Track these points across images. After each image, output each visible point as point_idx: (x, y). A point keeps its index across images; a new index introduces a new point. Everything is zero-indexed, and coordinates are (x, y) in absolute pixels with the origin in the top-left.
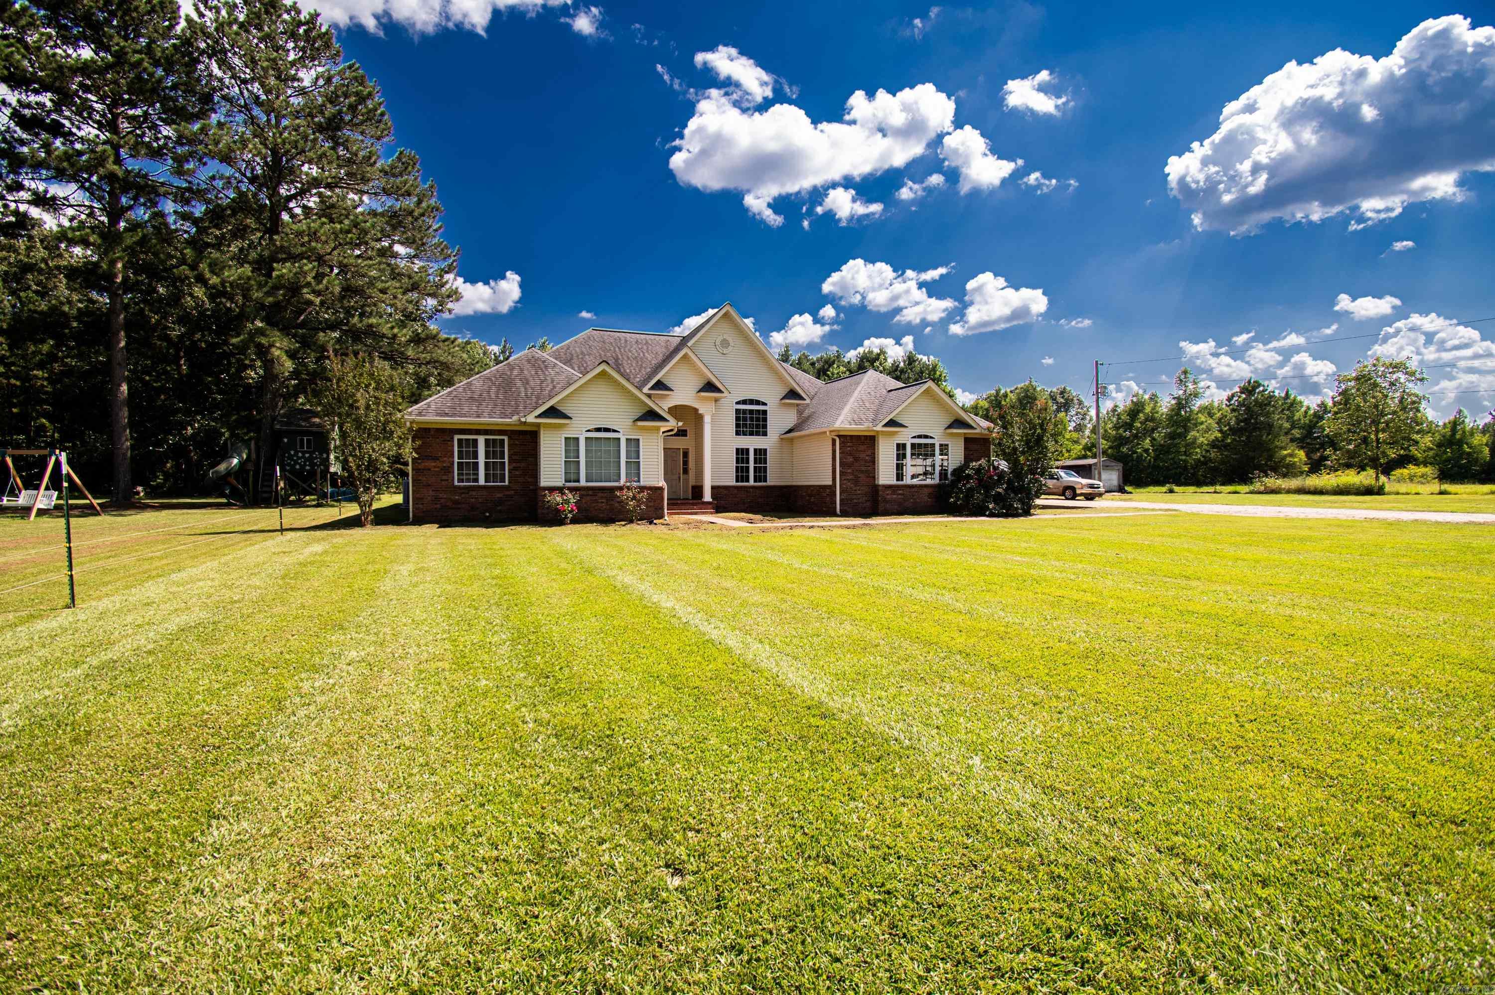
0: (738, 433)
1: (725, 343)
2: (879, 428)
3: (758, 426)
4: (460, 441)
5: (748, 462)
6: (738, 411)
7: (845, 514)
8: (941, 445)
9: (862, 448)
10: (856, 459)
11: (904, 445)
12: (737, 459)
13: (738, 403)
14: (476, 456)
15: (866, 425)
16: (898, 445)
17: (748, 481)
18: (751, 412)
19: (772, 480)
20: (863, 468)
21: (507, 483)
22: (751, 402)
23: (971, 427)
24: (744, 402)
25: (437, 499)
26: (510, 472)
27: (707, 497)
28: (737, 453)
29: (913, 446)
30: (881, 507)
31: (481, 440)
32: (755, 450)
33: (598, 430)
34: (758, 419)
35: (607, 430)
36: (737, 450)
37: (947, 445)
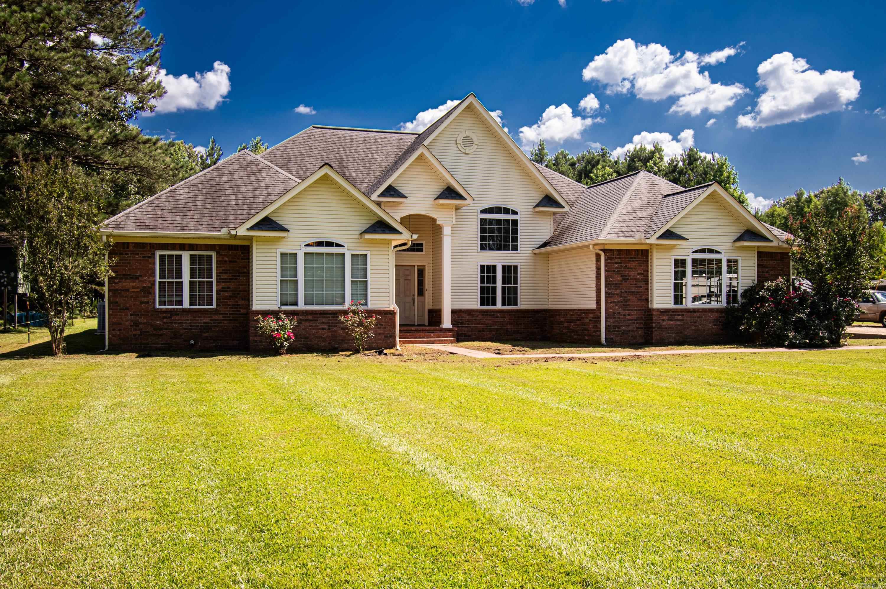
0: (482, 248)
2: (653, 240)
3: (506, 239)
4: (162, 257)
5: (495, 282)
6: (483, 221)
7: (611, 344)
8: (729, 261)
9: (633, 264)
10: (625, 278)
11: (684, 262)
12: (482, 278)
13: (483, 211)
14: (179, 275)
15: (637, 237)
16: (676, 261)
17: (494, 304)
18: (499, 221)
19: (523, 304)
20: (633, 289)
21: (214, 306)
22: (499, 210)
23: (766, 239)
24: (491, 210)
25: (136, 324)
26: (217, 294)
27: (447, 323)
28: (482, 271)
29: (695, 262)
30: (656, 335)
31: (186, 256)
32: (504, 267)
33: (319, 244)
34: (507, 231)
35: (329, 244)
36: (482, 267)
37: (736, 261)
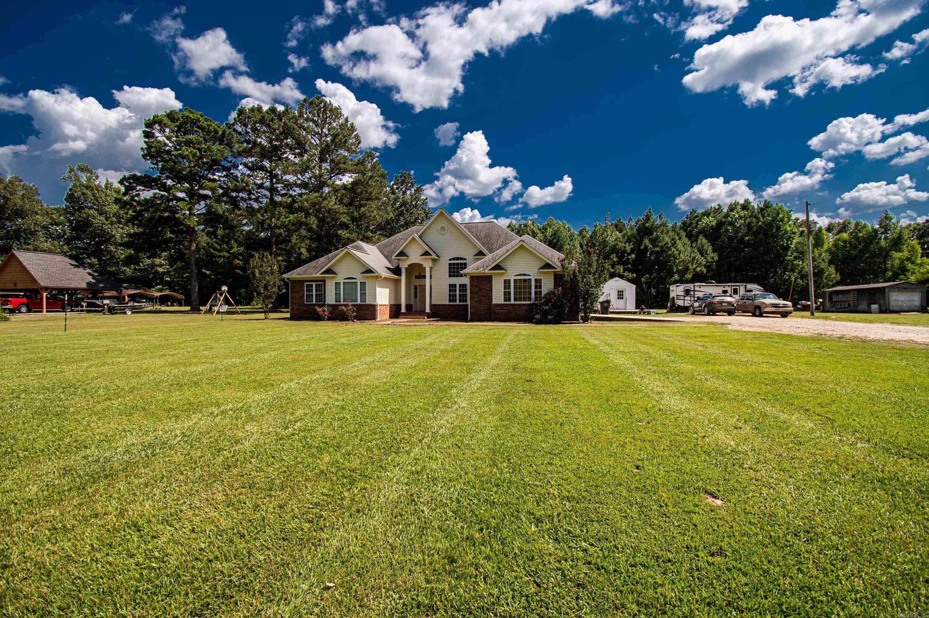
0: (450, 276)
1: (443, 229)
2: (489, 271)
4: (306, 285)
5: (455, 292)
6: (450, 264)
7: (472, 320)
9: (484, 283)
10: (480, 290)
12: (450, 290)
13: (450, 260)
14: (312, 291)
15: (480, 270)
16: (505, 281)
17: (456, 301)
18: (458, 264)
20: (484, 294)
22: (458, 259)
24: (454, 259)
25: (298, 309)
26: (324, 298)
27: (428, 310)
28: (450, 287)
29: (515, 281)
30: (493, 316)
31: (314, 284)
32: (460, 285)
33: (348, 278)
35: (352, 278)
36: (450, 285)
37: (541, 280)
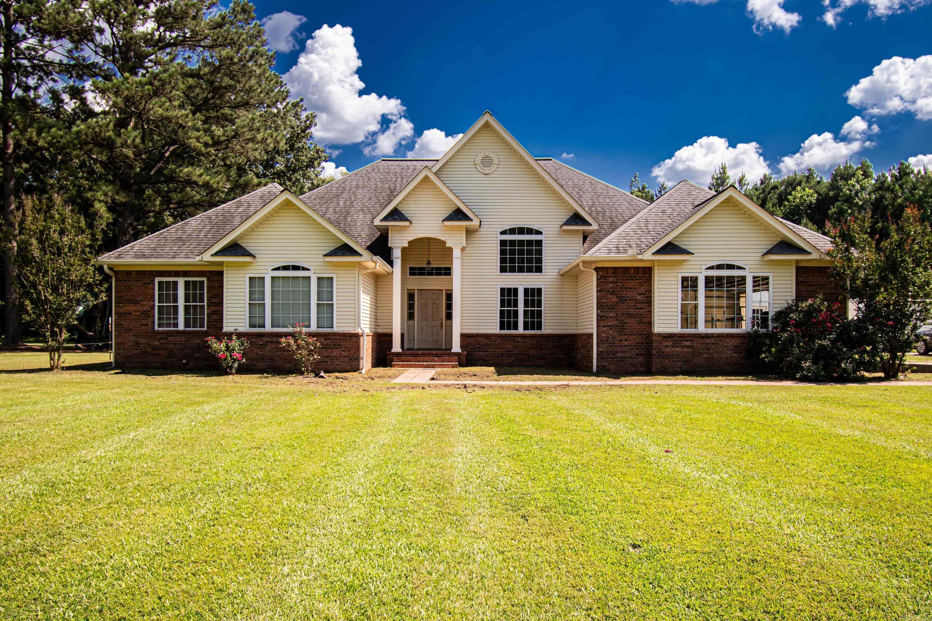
1: (487, 161)
2: (648, 256)
4: (160, 283)
5: (516, 305)
6: (503, 243)
7: (604, 372)
8: (755, 279)
9: (631, 283)
10: (622, 300)
11: (695, 280)
12: (502, 301)
13: (502, 233)
14: (176, 300)
15: (630, 252)
16: (684, 279)
17: (516, 328)
18: (521, 242)
19: (547, 329)
20: (632, 311)
21: (205, 329)
22: (521, 231)
23: (802, 251)
24: (512, 231)
25: (137, 344)
26: (208, 317)
27: (456, 348)
28: (502, 294)
29: (709, 280)
30: (656, 364)
31: (181, 282)
32: (526, 290)
33: (286, 268)
35: (296, 268)
36: (502, 290)
37: (767, 278)
